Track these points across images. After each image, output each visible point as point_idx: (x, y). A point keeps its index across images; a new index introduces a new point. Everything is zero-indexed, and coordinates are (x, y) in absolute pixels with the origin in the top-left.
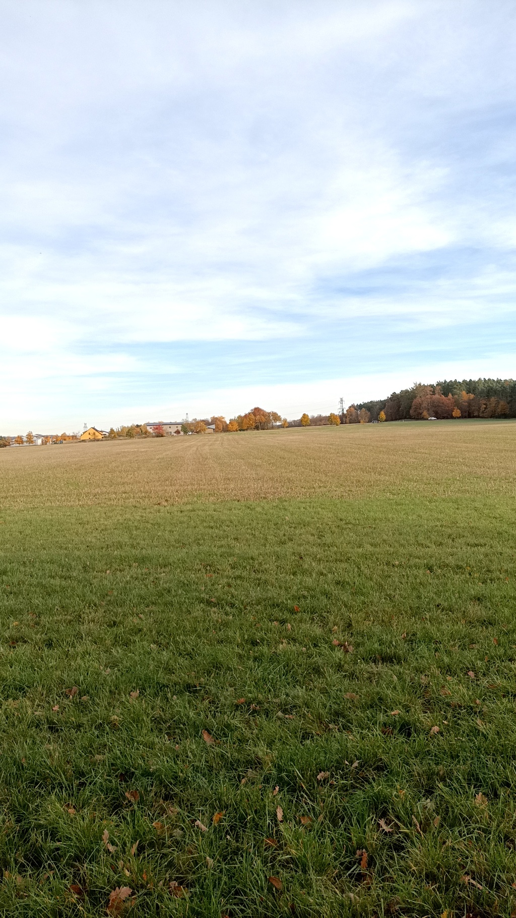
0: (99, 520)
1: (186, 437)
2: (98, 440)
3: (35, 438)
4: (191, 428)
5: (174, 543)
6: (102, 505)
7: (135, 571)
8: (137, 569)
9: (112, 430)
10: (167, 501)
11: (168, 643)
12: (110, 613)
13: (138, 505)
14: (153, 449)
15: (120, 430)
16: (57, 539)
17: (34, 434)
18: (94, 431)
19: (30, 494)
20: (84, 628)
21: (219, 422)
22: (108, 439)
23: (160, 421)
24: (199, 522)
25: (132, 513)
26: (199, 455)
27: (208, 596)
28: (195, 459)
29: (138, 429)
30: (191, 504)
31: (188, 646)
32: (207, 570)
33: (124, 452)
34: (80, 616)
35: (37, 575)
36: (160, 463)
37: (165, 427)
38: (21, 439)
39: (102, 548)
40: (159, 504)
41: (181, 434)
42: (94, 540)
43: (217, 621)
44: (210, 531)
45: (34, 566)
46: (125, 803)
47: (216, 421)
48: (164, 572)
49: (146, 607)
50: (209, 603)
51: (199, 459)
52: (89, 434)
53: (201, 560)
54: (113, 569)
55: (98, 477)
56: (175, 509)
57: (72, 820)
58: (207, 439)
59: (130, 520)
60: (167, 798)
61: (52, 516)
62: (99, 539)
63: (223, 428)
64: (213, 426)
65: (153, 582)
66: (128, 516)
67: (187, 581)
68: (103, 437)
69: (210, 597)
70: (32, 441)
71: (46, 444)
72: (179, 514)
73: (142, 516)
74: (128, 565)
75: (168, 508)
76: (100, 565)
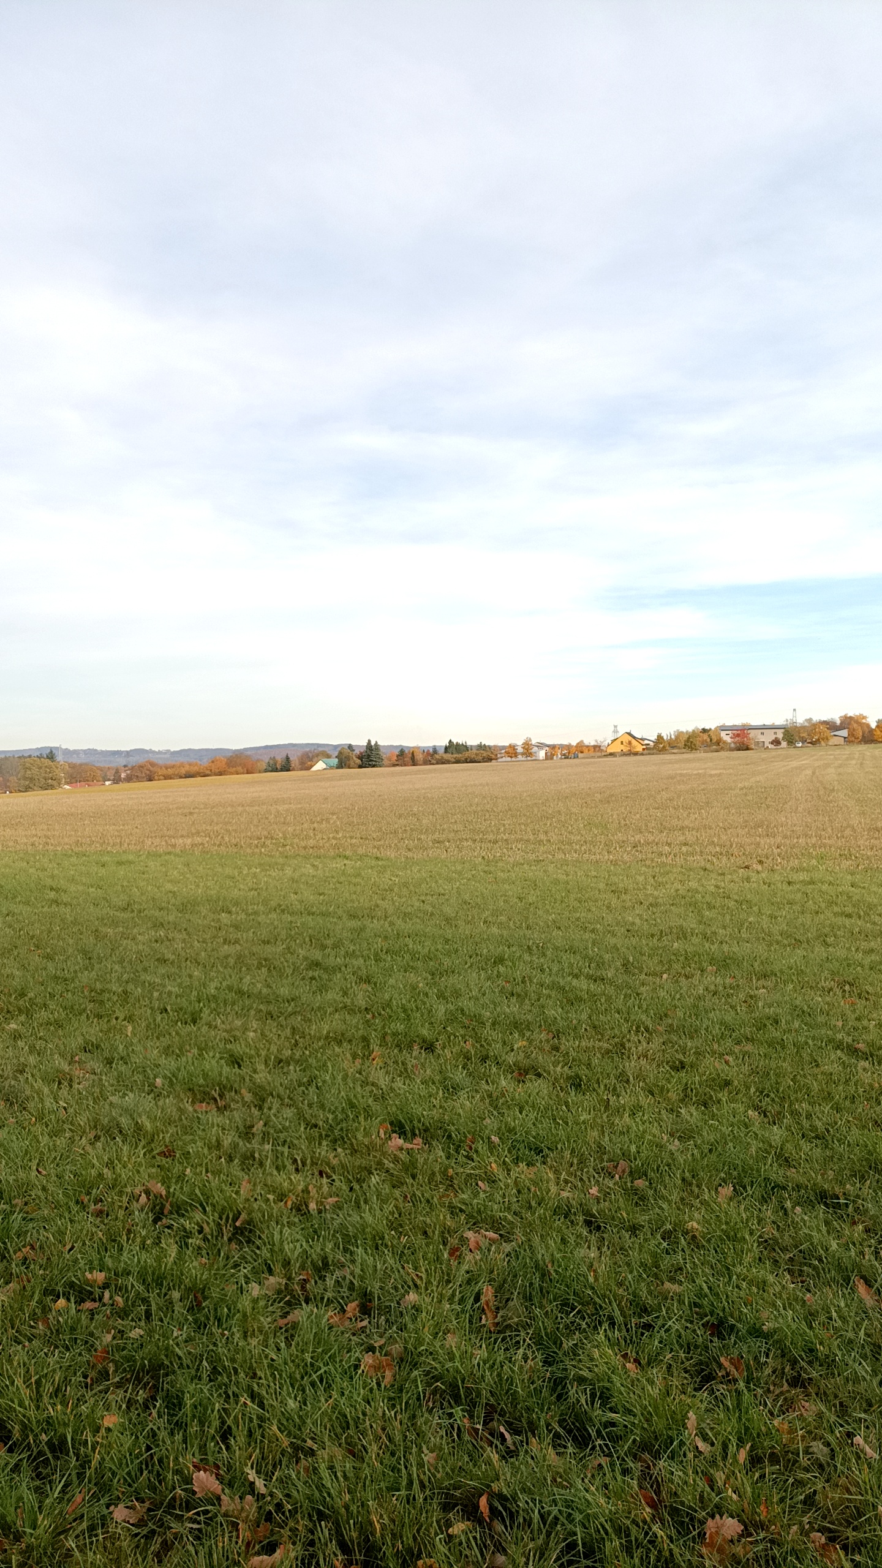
0: (645, 888)
1: (792, 751)
2: (636, 754)
3: (535, 749)
4: (802, 735)
5: (780, 938)
6: (648, 863)
7: (712, 979)
8: (716, 978)
9: (660, 737)
10: (761, 862)
11: (779, 1113)
12: (673, 1047)
13: (708, 866)
14: (731, 771)
15: (673, 737)
16: (578, 915)
17: (534, 742)
18: (630, 738)
19: (532, 837)
20: (631, 1066)
21: (855, 725)
22: (652, 752)
23: (745, 722)
24: (823, 905)
25: (700, 879)
26: (818, 785)
27: (851, 1038)
28: (809, 790)
29: (705, 737)
30: (807, 871)
31: (819, 1124)
32: (844, 991)
33: (681, 775)
34: (623, 1045)
35: (550, 970)
36: (746, 795)
37: (752, 733)
38: (514, 749)
39: (653, 936)
40: (747, 867)
41: (782, 746)
42: (638, 921)
43: (871, 1086)
44: (847, 921)
45: (544, 955)
46: (720, 1374)
47: (849, 724)
48: (764, 987)
49: (736, 1044)
50: (853, 1051)
51: (818, 791)
52: (622, 743)
53: (833, 973)
54: (673, 972)
55: (638, 816)
56: (777, 877)
57: (633, 1382)
58: (831, 755)
59: (697, 892)
60: (795, 1382)
61: (567, 875)
62: (647, 920)
63: (863, 736)
64: (844, 733)
65: (745, 1002)
66: (693, 884)
67: (809, 1006)
68: (644, 749)
69: (853, 1041)
70: (531, 753)
71: (552, 759)
72: (785, 887)
73: (717, 887)
74: (699, 969)
75: (764, 875)
76: (652, 964)
